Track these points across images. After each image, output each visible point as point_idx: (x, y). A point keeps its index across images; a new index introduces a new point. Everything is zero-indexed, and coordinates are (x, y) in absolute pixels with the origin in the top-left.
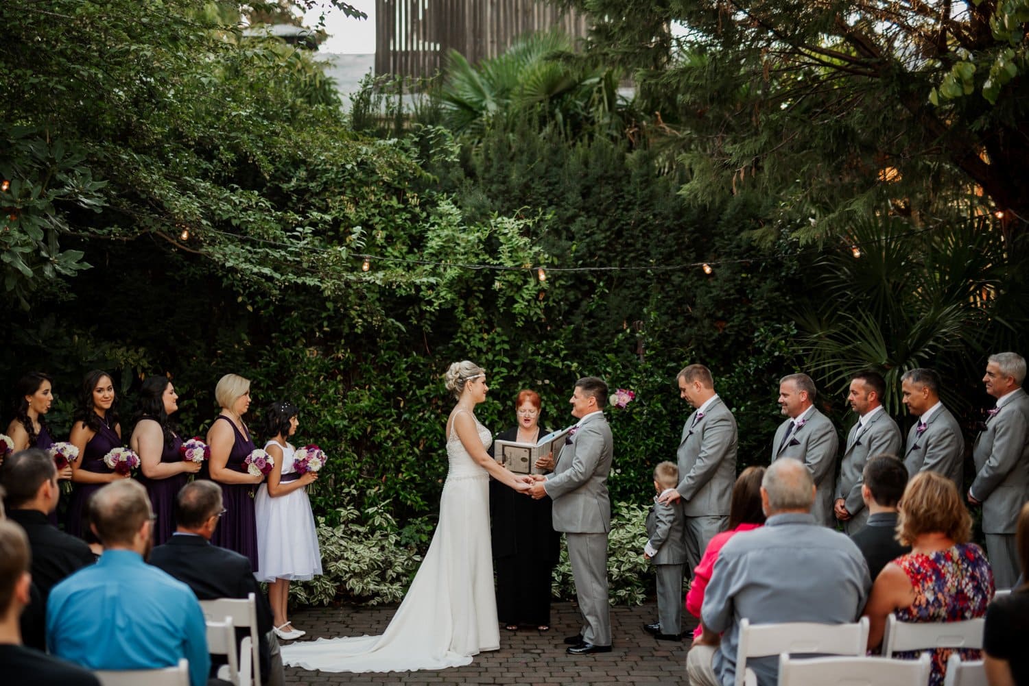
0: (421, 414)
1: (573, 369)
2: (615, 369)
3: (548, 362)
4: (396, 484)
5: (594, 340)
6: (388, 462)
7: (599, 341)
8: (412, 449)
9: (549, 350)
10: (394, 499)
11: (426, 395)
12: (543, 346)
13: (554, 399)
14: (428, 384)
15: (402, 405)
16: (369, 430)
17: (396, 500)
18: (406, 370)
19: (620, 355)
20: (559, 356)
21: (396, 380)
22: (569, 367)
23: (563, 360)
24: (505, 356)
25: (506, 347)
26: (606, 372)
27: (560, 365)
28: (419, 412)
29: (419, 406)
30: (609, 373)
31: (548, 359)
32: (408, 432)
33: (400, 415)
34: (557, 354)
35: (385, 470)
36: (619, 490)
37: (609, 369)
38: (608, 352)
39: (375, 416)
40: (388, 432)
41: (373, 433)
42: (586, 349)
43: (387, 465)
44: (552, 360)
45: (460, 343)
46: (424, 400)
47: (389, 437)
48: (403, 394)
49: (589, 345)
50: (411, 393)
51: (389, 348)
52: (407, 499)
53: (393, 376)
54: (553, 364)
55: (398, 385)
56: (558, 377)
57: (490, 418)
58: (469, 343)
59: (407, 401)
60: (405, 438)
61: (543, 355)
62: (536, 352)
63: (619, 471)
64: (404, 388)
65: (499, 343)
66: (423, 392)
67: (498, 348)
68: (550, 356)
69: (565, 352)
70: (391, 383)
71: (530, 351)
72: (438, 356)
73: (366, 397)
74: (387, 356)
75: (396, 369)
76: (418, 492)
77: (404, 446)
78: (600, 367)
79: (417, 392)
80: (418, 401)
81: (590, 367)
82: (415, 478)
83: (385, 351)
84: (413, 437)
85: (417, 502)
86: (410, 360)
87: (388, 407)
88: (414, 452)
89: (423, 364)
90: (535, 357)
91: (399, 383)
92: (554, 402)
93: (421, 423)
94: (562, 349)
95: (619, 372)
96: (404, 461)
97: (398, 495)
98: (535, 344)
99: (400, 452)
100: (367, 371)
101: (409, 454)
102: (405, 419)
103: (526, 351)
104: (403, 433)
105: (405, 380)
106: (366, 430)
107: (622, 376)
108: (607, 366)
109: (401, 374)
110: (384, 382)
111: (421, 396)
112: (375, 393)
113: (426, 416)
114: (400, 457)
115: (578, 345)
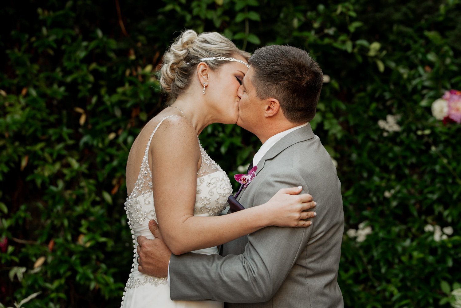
0: (112, 136)
1: (372, 53)
2: (442, 57)
3: (327, 41)
4: (71, 254)
5: (404, 9)
6: (59, 216)
7: (413, 11)
8: (99, 194)
9: (329, 21)
10: (68, 280)
11: (120, 103)
12: (318, 14)
13: (338, 109)
14: (122, 85)
15: (82, 120)
16: (24, 163)
17: (71, 280)
18: (87, 60)
19: (447, 33)
20: (347, 32)
21: (69, 79)
22: (364, 50)
23: (354, 37)
24: (251, 32)
25: (255, 16)
26: (425, 63)
27: (349, 47)
28: (110, 131)
29: (109, 123)
30: (431, 65)
31: (327, 35)
32: (92, 167)
33: (77, 137)
34: (342, 28)
35: (55, 231)
36: (450, 263)
37: (431, 57)
38: (429, 29)
39: (35, 140)
40: (57, 166)
41: (31, 168)
42: (391, 24)
43: (56, 222)
44: (335, 37)
45: (173, 11)
46: (118, 113)
47: (59, 175)
48: (84, 103)
49: (397, 16)
50: (94, 100)
51: (55, 24)
52: (89, 279)
53: (67, 72)
54: (337, 45)
55: (72, 87)
56: (344, 74)
57: (228, 142)
58: (191, 12)
59: (90, 114)
60: (87, 176)
61: (319, 31)
62: (306, 26)
63: (449, 230)
64: (83, 91)
65: (242, 10)
66: (115, 98)
67: (239, 18)
68: (331, 31)
69: (357, 24)
70: (61, 84)
71: (296, 23)
72: (142, 38)
73: (18, 107)
74: (52, 38)
75: (69, 59)
76: (109, 267)
77: (86, 190)
78: (415, 53)
79: (106, 98)
80: (107, 113)
81: (398, 55)
82: (104, 244)
83: (49, 28)
84: (102, 174)
85: (107, 284)
86: (93, 45)
87: (58, 124)
88: (103, 200)
89: (114, 51)
90: (305, 34)
91: (75, 83)
92: (337, 114)
93: (113, 151)
94: (352, 20)
95: (448, 61)
96: (85, 215)
97: (75, 273)
98: (304, 12)
99: (79, 200)
100: (19, 63)
101: (94, 204)
102: (86, 144)
103: (288, 24)
104: (84, 168)
105: (84, 78)
106: (19, 163)
107: (454, 68)
108: (428, 51)
109: (77, 68)
110: (50, 81)
111: (113, 105)
112: (34, 101)
113: (121, 140)
114: (79, 209)
115: (379, 15)
